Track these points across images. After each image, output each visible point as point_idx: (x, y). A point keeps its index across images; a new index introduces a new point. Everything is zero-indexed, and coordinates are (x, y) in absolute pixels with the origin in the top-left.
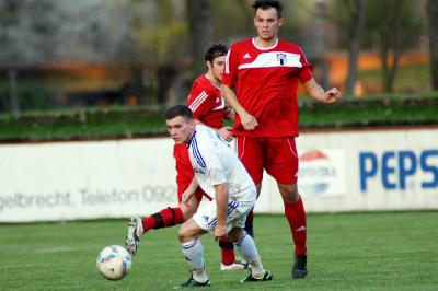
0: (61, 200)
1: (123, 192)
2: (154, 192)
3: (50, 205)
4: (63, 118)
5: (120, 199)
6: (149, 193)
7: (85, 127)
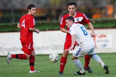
1: (46, 47)
2: (55, 47)
5: (45, 49)
6: (53, 47)
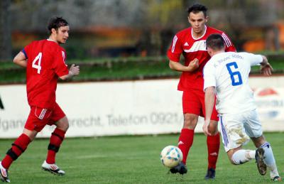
0: (94, 122)
1: (137, 117)
2: (158, 117)
3: (87, 126)
4: (96, 65)
5: (135, 123)
6: (154, 118)
7: (111, 71)
